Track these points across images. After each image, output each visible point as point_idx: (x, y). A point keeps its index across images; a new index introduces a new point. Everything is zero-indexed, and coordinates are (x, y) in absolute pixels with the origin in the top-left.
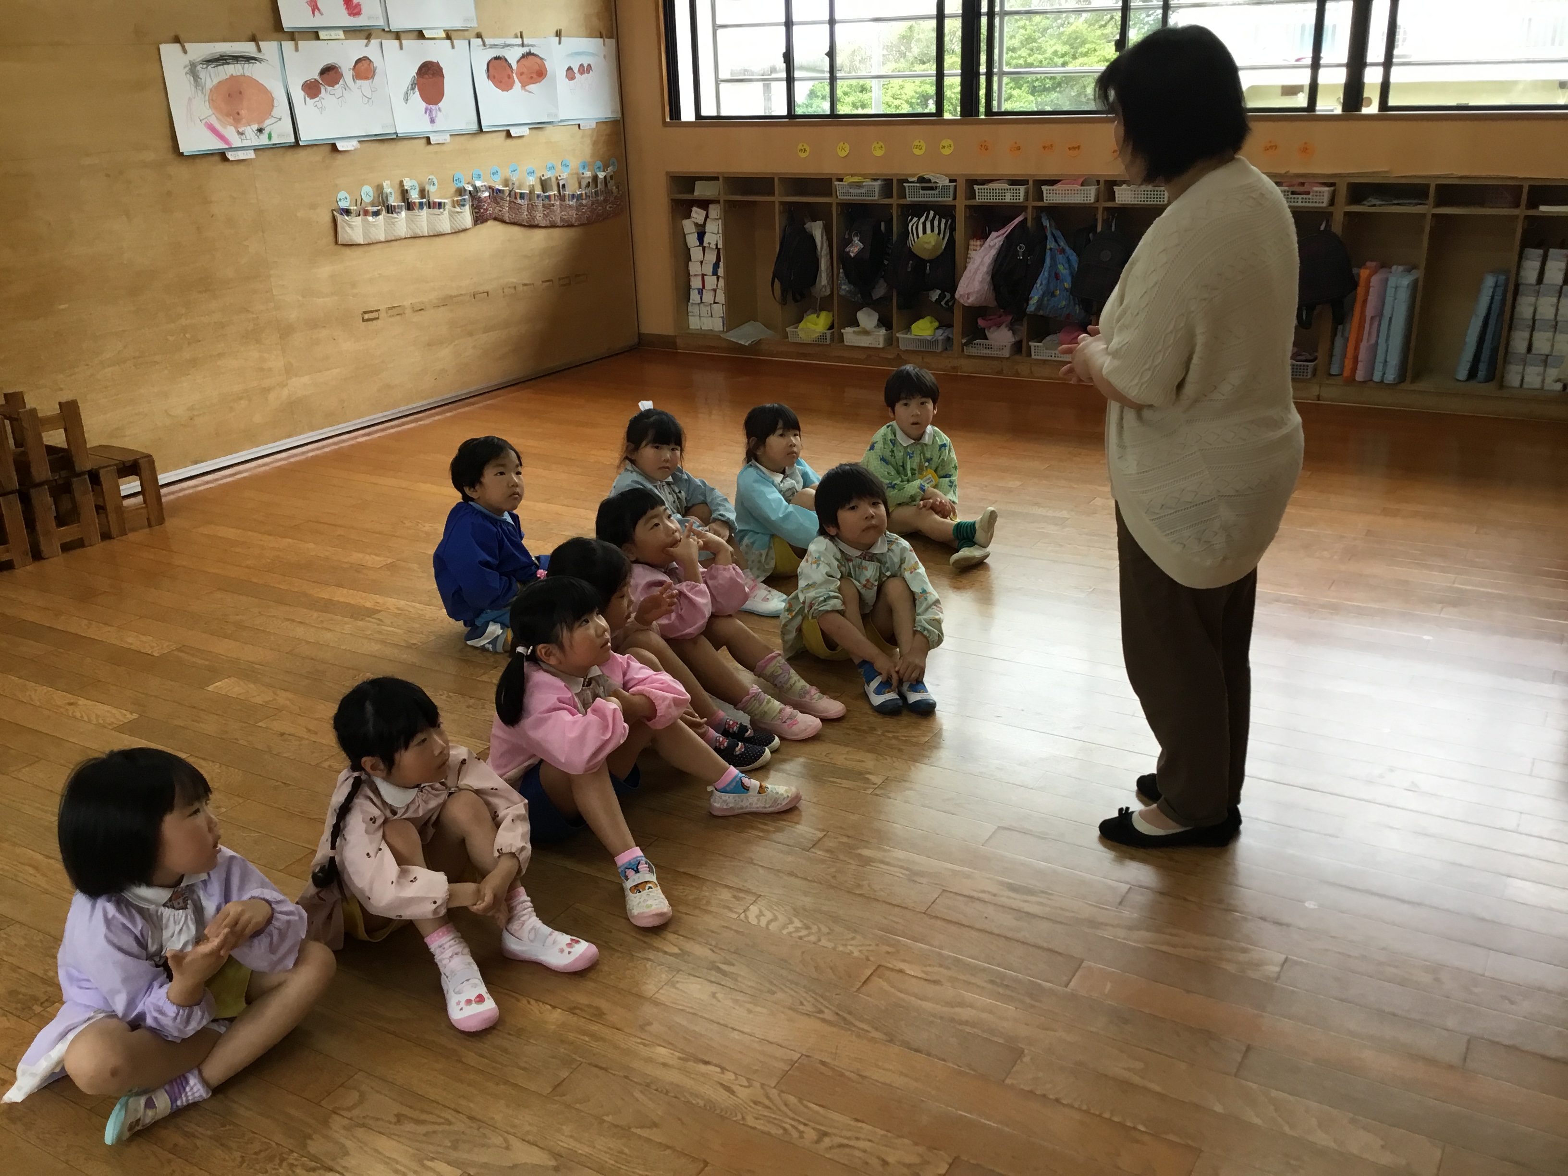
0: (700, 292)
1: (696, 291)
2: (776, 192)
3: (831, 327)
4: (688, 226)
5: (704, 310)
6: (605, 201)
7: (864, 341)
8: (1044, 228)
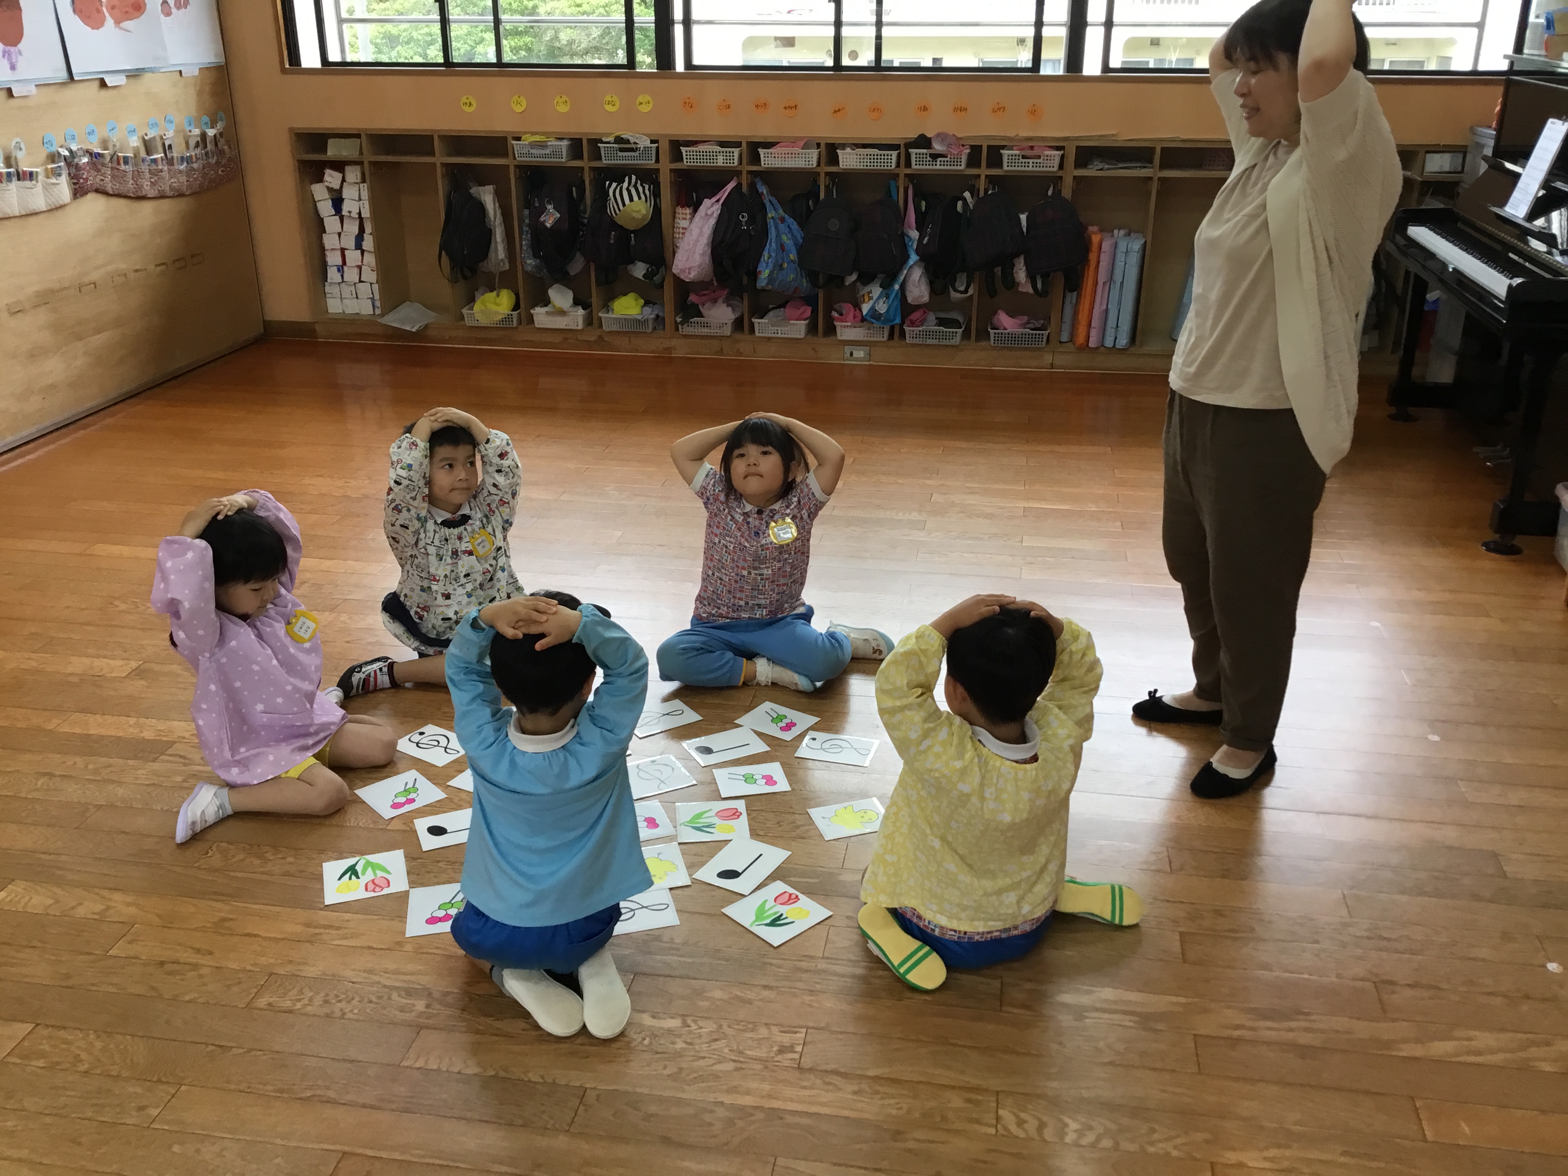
0: (341, 269)
1: (335, 269)
2: (437, 151)
3: (516, 307)
4: (319, 191)
5: (347, 290)
6: (218, 163)
7: (560, 323)
8: (760, 195)
